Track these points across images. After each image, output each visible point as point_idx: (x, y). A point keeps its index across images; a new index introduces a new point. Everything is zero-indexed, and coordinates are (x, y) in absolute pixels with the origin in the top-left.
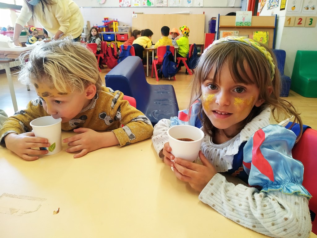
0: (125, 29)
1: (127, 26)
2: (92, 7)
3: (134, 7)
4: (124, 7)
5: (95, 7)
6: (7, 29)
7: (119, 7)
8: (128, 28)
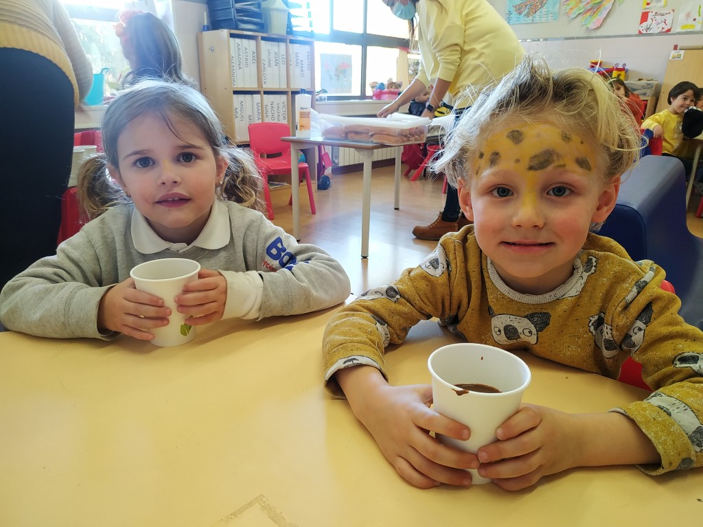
0: (643, 87)
1: (649, 82)
2: (567, 39)
3: (679, 33)
4: (652, 35)
5: (573, 38)
6: (386, 87)
7: (636, 36)
8: (652, 87)
